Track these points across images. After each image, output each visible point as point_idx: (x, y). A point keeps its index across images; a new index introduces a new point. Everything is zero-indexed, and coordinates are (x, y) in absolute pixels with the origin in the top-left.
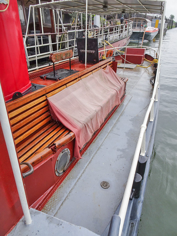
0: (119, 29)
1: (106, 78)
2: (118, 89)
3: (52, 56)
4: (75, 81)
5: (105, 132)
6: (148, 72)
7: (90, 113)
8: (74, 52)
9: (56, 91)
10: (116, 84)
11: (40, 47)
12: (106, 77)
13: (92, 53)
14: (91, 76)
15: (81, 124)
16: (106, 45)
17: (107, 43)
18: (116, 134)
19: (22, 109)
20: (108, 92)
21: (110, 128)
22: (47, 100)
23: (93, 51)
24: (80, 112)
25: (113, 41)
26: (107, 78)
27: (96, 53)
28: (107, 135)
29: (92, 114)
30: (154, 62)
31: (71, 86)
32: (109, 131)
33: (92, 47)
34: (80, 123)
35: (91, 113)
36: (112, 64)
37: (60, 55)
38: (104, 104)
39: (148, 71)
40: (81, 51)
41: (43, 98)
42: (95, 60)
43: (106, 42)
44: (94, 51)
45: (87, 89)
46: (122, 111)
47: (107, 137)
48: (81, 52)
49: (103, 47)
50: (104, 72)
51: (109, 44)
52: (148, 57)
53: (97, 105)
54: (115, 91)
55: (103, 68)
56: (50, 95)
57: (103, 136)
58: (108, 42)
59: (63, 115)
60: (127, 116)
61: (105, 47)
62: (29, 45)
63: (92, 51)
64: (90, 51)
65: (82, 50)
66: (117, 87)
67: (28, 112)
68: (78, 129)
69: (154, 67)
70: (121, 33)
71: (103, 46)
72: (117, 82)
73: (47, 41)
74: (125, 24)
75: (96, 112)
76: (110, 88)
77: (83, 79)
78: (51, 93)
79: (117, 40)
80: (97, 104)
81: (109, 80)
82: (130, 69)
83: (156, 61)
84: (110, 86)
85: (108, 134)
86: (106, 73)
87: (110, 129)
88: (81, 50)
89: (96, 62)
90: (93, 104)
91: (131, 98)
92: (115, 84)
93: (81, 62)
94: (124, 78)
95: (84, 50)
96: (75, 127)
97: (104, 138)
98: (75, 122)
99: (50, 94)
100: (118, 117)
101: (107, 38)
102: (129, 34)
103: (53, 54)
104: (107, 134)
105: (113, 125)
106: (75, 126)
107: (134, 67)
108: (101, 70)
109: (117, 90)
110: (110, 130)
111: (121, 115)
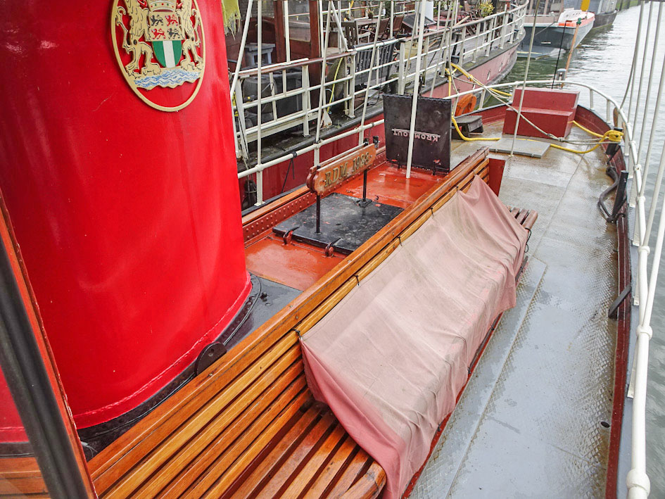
0: (491, 26)
1: (473, 223)
2: (510, 259)
3: (316, 177)
4: (384, 253)
5: (470, 413)
6: (585, 168)
7: (430, 372)
8: (368, 105)
9: (326, 306)
10: (503, 241)
11: (277, 101)
12: (473, 215)
13: (430, 139)
14: (429, 224)
15: (404, 426)
16: (454, 76)
17: (458, 71)
18: (506, 425)
19: (224, 399)
20: (481, 277)
21: (485, 396)
22: (298, 342)
23: (433, 135)
24: (398, 373)
25: (474, 64)
26: (476, 221)
27: (444, 142)
28: (478, 430)
29: (438, 378)
30: (607, 137)
31: (373, 273)
32: (481, 413)
33: (432, 124)
34: (403, 420)
35: (433, 373)
36: (487, 166)
37: (339, 169)
38: (471, 325)
39: (588, 167)
40: (397, 132)
41: (288, 341)
42: (437, 162)
43: (454, 68)
44: (436, 137)
45: (419, 276)
46: (518, 327)
47: (475, 436)
48: (395, 134)
49: (447, 82)
50: (466, 203)
51: (464, 71)
52: (585, 116)
53: (450, 336)
54: (502, 270)
55: (461, 190)
56: (310, 324)
57: (463, 433)
58: (459, 67)
59: (348, 398)
60: (537, 348)
61: (450, 84)
62: (249, 98)
63: (429, 135)
64: (424, 134)
65: (400, 131)
66: (508, 253)
67: (239, 404)
68: (395, 449)
69: (607, 153)
70: (496, 37)
71: (446, 79)
72: (507, 235)
73: (297, 81)
74: (510, 12)
75: (448, 367)
76: (486, 256)
77: (407, 240)
78: (314, 317)
79: (486, 60)
80: (450, 331)
81: (481, 230)
82: (530, 156)
83: (617, 136)
84: (485, 251)
85: (481, 423)
86: (472, 202)
87: (485, 403)
88: (395, 130)
89: (440, 166)
90: (437, 330)
91: (544, 273)
92: (501, 239)
93: (394, 163)
94: (524, 211)
95: (405, 131)
96: (388, 441)
97: (468, 442)
98: (385, 420)
99: (310, 321)
100: (508, 350)
101: (456, 56)
102: (518, 38)
103: (319, 170)
104: (477, 423)
105: (494, 384)
106: (386, 436)
107: (543, 152)
108: (457, 197)
109: (507, 264)
110: (484, 407)
111: (518, 343)
